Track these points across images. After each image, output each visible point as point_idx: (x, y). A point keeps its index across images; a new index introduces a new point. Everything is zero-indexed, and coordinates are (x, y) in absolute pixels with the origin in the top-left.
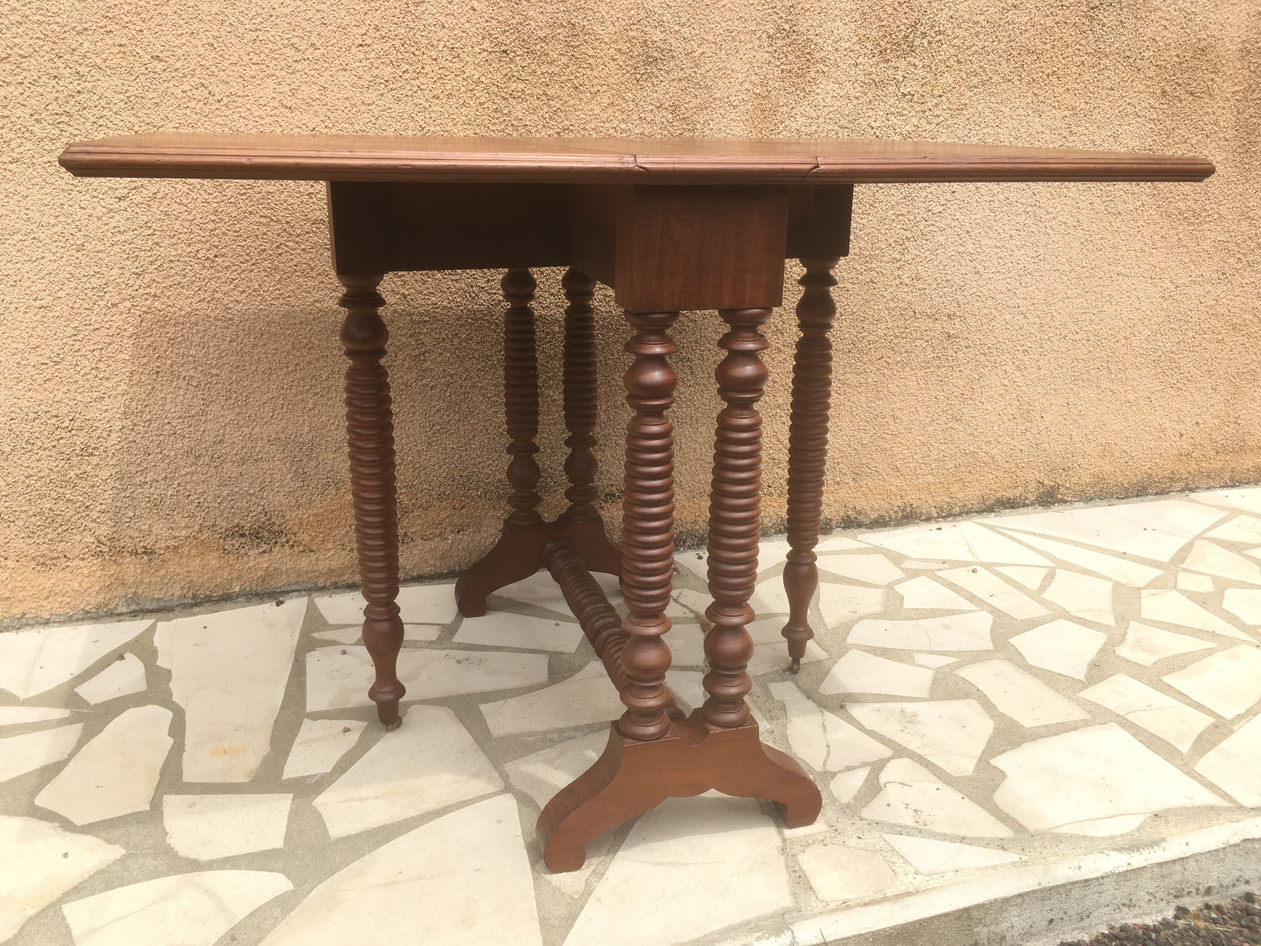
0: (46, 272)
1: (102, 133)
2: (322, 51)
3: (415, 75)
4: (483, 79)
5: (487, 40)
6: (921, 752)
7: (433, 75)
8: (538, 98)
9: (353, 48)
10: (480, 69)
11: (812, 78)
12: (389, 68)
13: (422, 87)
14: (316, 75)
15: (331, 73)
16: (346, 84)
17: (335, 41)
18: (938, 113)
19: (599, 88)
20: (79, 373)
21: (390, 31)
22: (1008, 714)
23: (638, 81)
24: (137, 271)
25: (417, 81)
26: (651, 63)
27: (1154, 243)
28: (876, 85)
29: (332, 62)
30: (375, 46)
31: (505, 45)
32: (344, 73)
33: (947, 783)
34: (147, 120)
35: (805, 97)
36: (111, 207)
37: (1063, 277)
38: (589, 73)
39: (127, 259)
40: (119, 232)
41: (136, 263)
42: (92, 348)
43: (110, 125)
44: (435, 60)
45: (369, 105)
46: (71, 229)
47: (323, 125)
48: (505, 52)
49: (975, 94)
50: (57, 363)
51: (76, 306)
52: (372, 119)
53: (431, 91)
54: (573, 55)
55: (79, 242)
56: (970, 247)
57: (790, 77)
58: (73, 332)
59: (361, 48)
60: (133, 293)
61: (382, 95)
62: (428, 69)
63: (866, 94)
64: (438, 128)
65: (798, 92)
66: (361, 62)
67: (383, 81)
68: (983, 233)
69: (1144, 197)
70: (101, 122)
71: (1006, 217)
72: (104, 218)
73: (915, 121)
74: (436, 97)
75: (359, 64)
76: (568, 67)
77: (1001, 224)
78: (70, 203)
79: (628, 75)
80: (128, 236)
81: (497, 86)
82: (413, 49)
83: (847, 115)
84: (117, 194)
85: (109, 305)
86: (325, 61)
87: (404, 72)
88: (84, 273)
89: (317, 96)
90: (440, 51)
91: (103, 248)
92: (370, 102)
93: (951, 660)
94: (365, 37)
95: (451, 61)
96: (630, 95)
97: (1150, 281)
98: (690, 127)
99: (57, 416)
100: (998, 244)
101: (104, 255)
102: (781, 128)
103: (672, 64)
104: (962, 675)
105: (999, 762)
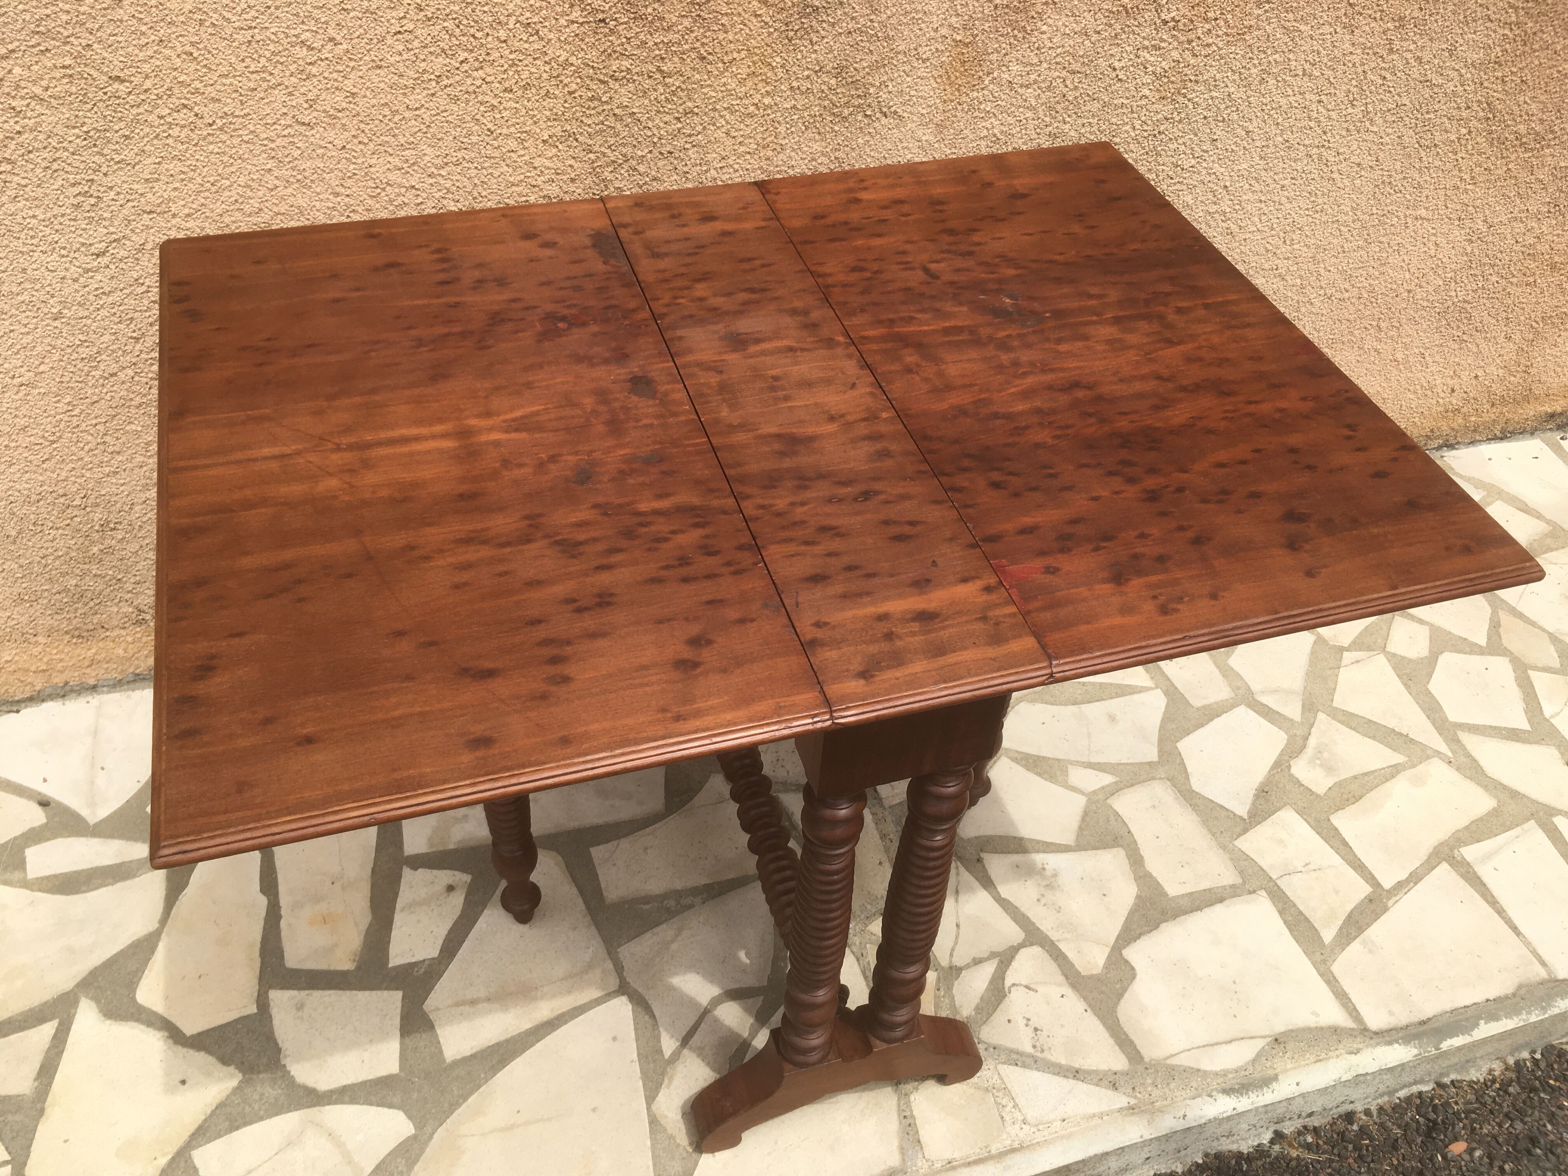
0: (19, 347)
1: (60, 179)
2: (345, 46)
3: (476, 64)
4: (573, 59)
5: (577, 8)
6: (1054, 936)
7: (502, 61)
8: (650, 77)
9: (388, 37)
10: (568, 47)
11: (1037, 13)
12: (440, 59)
13: (488, 79)
14: (340, 79)
15: (360, 74)
16: (382, 85)
17: (361, 31)
18: (1211, 41)
19: (735, 55)
20: (83, 449)
21: (438, 9)
22: (1154, 874)
23: (790, 41)
24: (135, 335)
25: (480, 72)
26: (810, 14)
27: (1473, 178)
28: (1127, 12)
29: (361, 59)
30: (419, 32)
31: (603, 12)
32: (378, 71)
33: (1074, 986)
34: (117, 158)
35: (1024, 38)
36: (89, 266)
37: (1342, 228)
38: (721, 38)
39: (120, 322)
40: (104, 293)
41: (132, 326)
42: (94, 422)
43: (70, 169)
44: (505, 41)
45: (416, 109)
46: (42, 295)
47: (356, 141)
48: (603, 21)
49: (1266, 11)
50: (53, 442)
51: (64, 379)
52: (422, 126)
53: (500, 83)
54: (699, 16)
55: (54, 311)
56: (1225, 206)
57: (1006, 13)
58: (66, 408)
59: (400, 36)
60: (134, 360)
61: (433, 95)
62: (495, 55)
63: (1110, 25)
64: (512, 129)
65: (1016, 32)
66: (401, 54)
67: (433, 77)
68: (1247, 186)
69: (1474, 123)
70: (55, 166)
71: (1281, 164)
72: (82, 280)
73: (1175, 55)
74: (510, 90)
75: (398, 58)
76: (692, 32)
77: (1272, 174)
78: (34, 266)
79: (776, 34)
80: (116, 297)
81: (593, 67)
82: (472, 31)
83: (1082, 56)
84: (93, 250)
85: (106, 375)
86: (351, 59)
87: (462, 62)
88: (67, 343)
89: (344, 105)
90: (510, 30)
91: (86, 313)
92: (417, 105)
93: (1107, 779)
94: (405, 22)
95: (526, 42)
96: (778, 59)
97: (1457, 223)
98: (860, 92)
99: (65, 495)
100: (1263, 198)
101: (89, 322)
102: (986, 82)
103: (839, 12)
104: (1115, 807)
105: (1132, 953)
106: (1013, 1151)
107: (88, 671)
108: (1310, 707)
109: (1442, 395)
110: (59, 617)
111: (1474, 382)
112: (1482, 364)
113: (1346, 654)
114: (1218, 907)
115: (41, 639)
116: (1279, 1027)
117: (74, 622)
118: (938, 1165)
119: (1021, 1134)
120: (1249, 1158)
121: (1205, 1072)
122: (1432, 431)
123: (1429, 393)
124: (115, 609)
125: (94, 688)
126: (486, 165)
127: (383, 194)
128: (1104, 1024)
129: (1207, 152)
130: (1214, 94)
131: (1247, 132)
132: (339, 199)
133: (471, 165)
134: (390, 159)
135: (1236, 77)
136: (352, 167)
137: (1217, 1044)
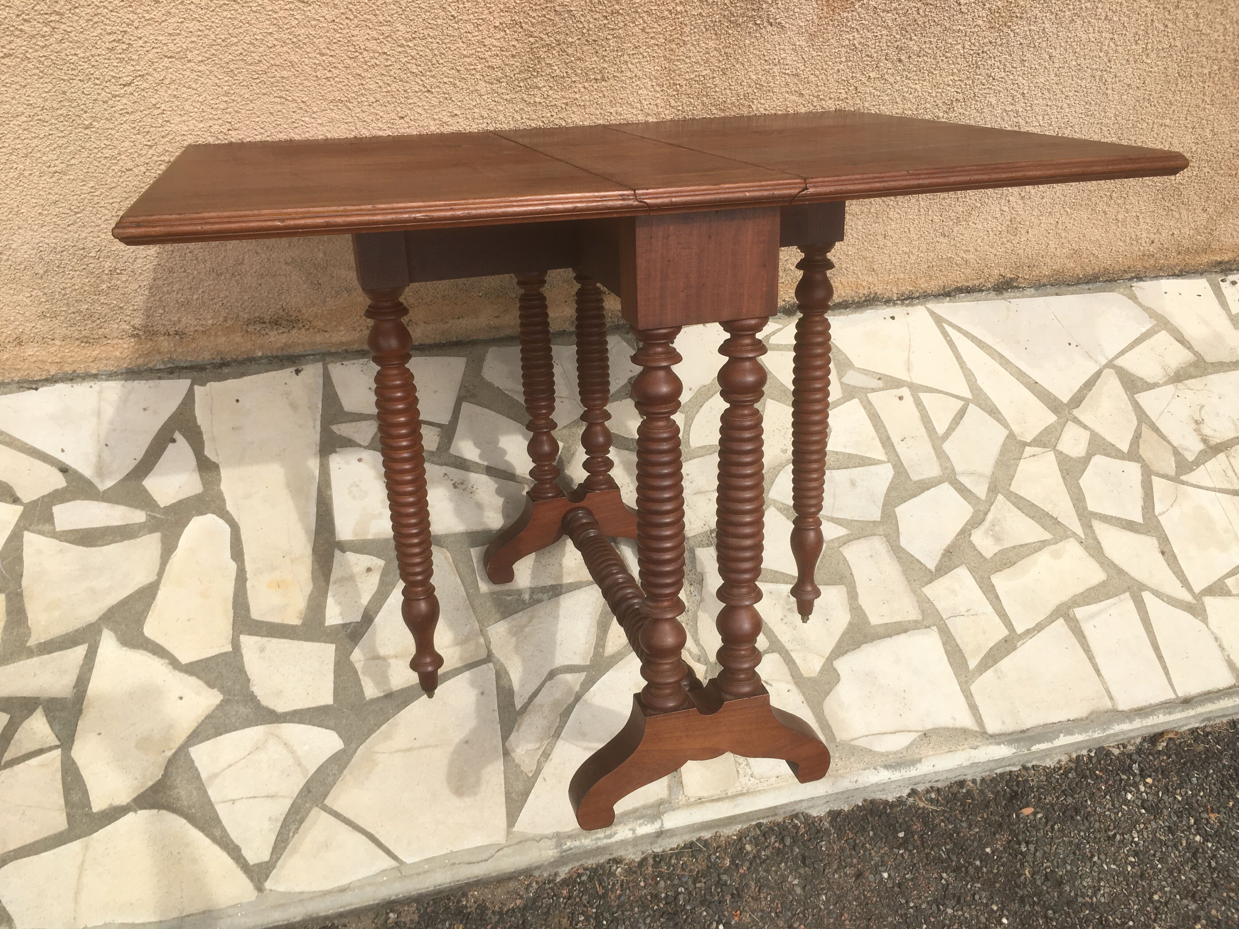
0: (55, 146)
1: (99, 28)
6: (789, 646)
20: (100, 219)
22: (864, 607)
24: (149, 143)
27: (1212, 101)
34: (147, 16)
36: (117, 93)
37: (1104, 128)
39: (138, 134)
40: (127, 113)
41: (148, 137)
42: (111, 201)
43: (108, 22)
46: (77, 111)
50: (77, 213)
51: (90, 170)
55: (86, 123)
58: (89, 190)
60: (147, 161)
64: (471, 16)
69: (1225, 62)
70: (96, 19)
71: (1070, 81)
72: (110, 102)
78: (73, 90)
80: (137, 116)
84: (121, 81)
85: (123, 169)
88: (95, 145)
91: (112, 126)
93: (842, 532)
97: (1191, 130)
98: (755, 7)
99: (84, 249)
101: (113, 132)
102: (857, 7)
104: (844, 554)
105: (840, 665)
106: (742, 794)
107: (92, 364)
108: (993, 490)
109: (1144, 245)
110: (72, 329)
111: (1170, 238)
112: (1180, 226)
113: (1027, 448)
114: (903, 636)
115: (57, 342)
116: (929, 726)
117: (84, 333)
118: (692, 800)
119: (749, 784)
120: (892, 805)
121: (875, 752)
122: (1129, 268)
123: (1135, 242)
124: (116, 326)
125: (95, 377)
126: (446, 41)
127: (360, 56)
128: (813, 713)
129: (1016, 68)
131: (1050, 57)
132: (324, 58)
136: (338, 35)
137: (885, 733)
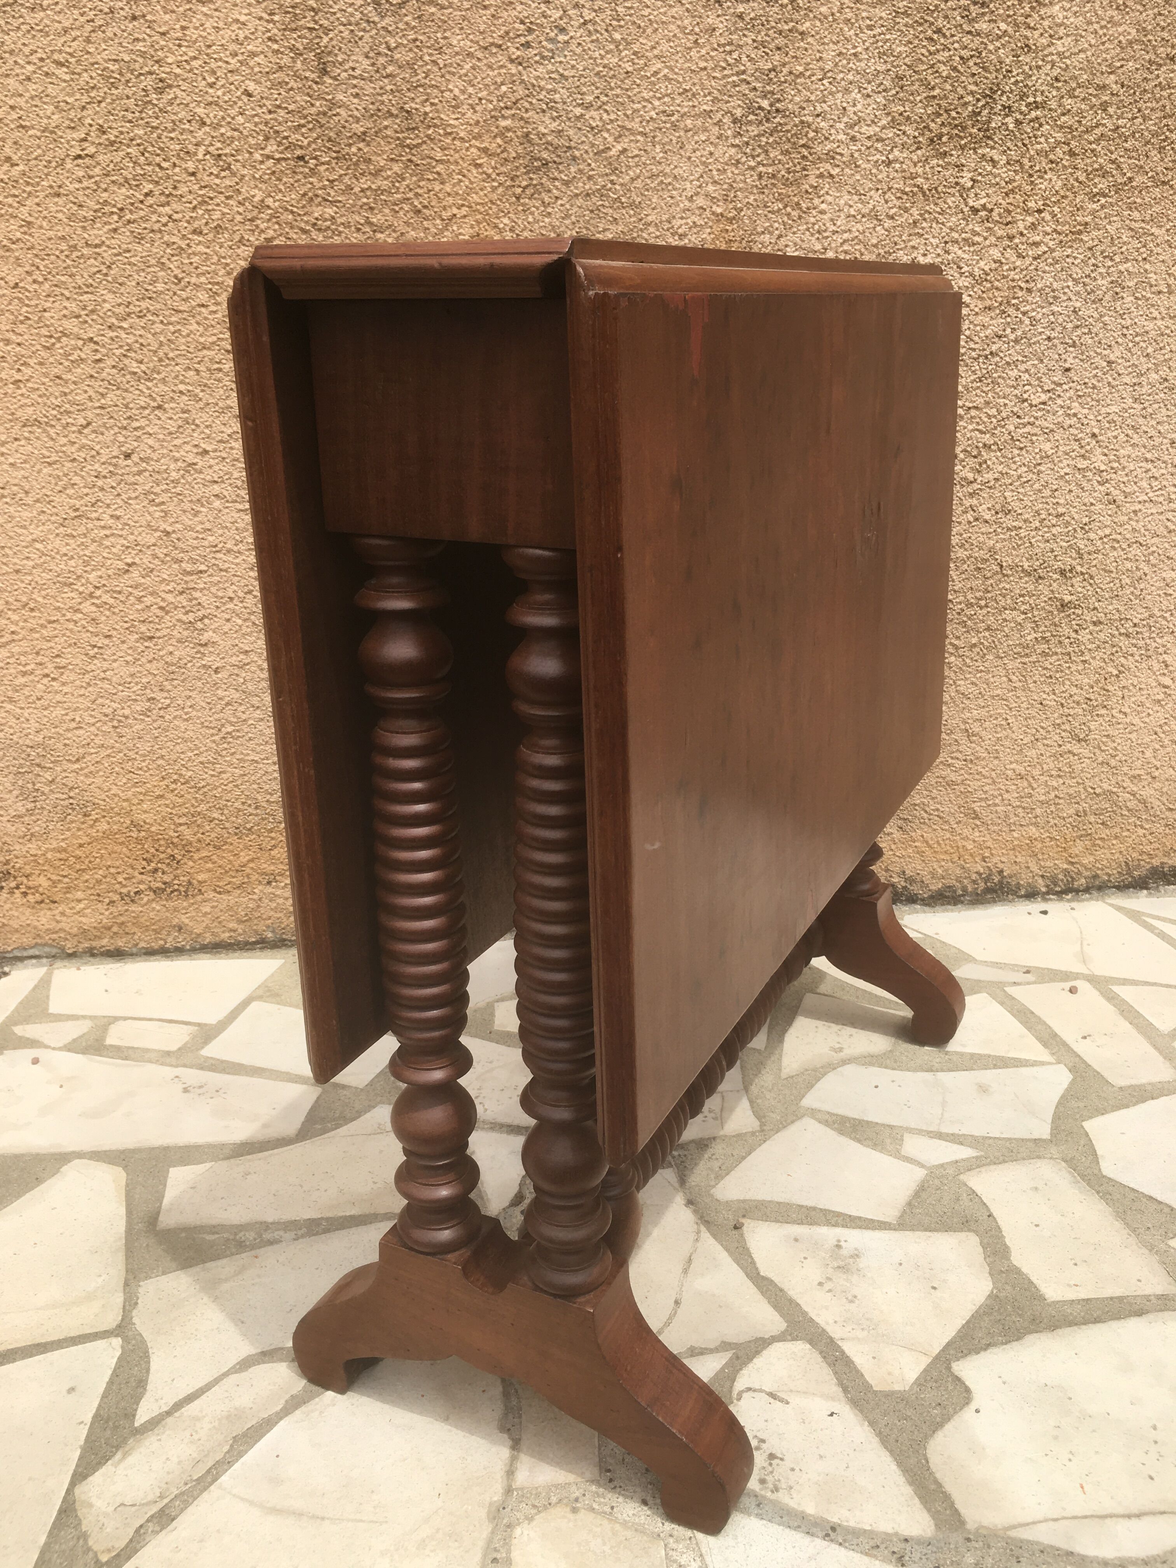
2: (21, 167)
3: (163, 198)
4: (269, 201)
5: (272, 141)
6: (835, 1332)
7: (191, 197)
8: (358, 230)
9: (68, 161)
10: (263, 186)
11: (811, 186)
12: (124, 190)
13: (175, 216)
14: (16, 205)
15: (37, 200)
16: (60, 216)
17: (39, 151)
18: (1037, 239)
19: (455, 211)
21: (122, 133)
22: (1025, 1270)
23: (518, 198)
25: (167, 209)
26: (538, 169)
28: (924, 194)
29: (38, 184)
30: (100, 158)
31: (301, 147)
32: (56, 199)
33: (855, 1403)
35: (800, 217)
38: (437, 188)
44: (193, 174)
45: (96, 246)
47: (30, 279)
48: (301, 158)
49: (1103, 207)
53: (188, 222)
54: (410, 161)
56: (1099, 460)
57: (774, 185)
59: (80, 161)
61: (115, 230)
62: (183, 189)
63: (906, 210)
65: (789, 209)
66: (80, 182)
67: (115, 210)
73: (995, 253)
74: (197, 232)
75: (77, 186)
76: (404, 179)
77: (1154, 423)
79: (501, 190)
81: (292, 212)
82: (158, 159)
83: (875, 246)
86: (28, 184)
87: (147, 195)
89: (18, 235)
90: (199, 161)
92: (97, 242)
93: (965, 1153)
94: (86, 144)
95: (217, 176)
96: (506, 221)
103: (573, 169)
104: (971, 1184)
105: (972, 1370)
128: (900, 1464)
130: (1054, 308)
133: (154, 318)
134: (66, 304)
135: (1080, 288)
137: (1111, 1516)
